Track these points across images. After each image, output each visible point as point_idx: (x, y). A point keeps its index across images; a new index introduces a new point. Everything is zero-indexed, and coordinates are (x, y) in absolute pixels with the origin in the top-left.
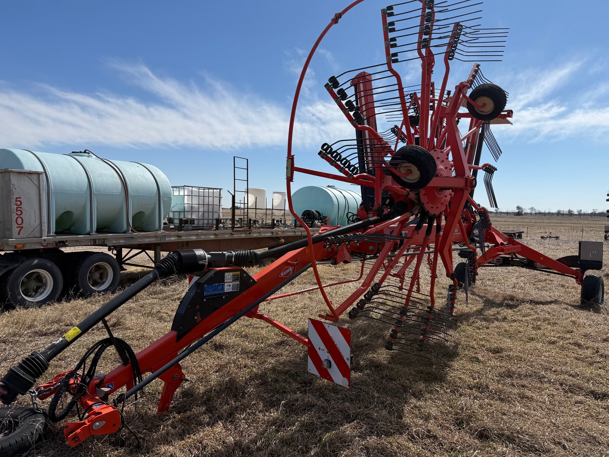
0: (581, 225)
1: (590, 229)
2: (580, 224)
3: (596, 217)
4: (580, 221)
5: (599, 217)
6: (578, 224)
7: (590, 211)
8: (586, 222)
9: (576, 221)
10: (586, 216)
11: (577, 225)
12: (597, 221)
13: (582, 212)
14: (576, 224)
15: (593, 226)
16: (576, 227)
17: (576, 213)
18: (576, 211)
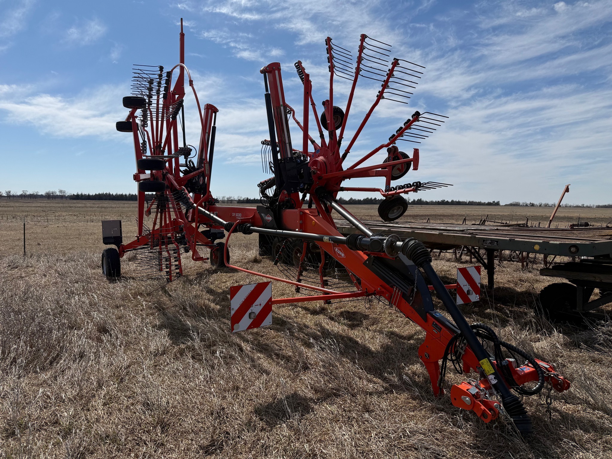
0: (12, 208)
1: (24, 214)
2: (10, 207)
3: (26, 198)
4: (10, 204)
5: (30, 198)
6: (8, 207)
7: (19, 193)
8: (17, 204)
9: (5, 204)
10: (15, 198)
11: (6, 209)
12: (29, 202)
13: (11, 194)
14: (5, 207)
15: (27, 209)
16: (5, 211)
17: (4, 195)
18: (5, 192)
